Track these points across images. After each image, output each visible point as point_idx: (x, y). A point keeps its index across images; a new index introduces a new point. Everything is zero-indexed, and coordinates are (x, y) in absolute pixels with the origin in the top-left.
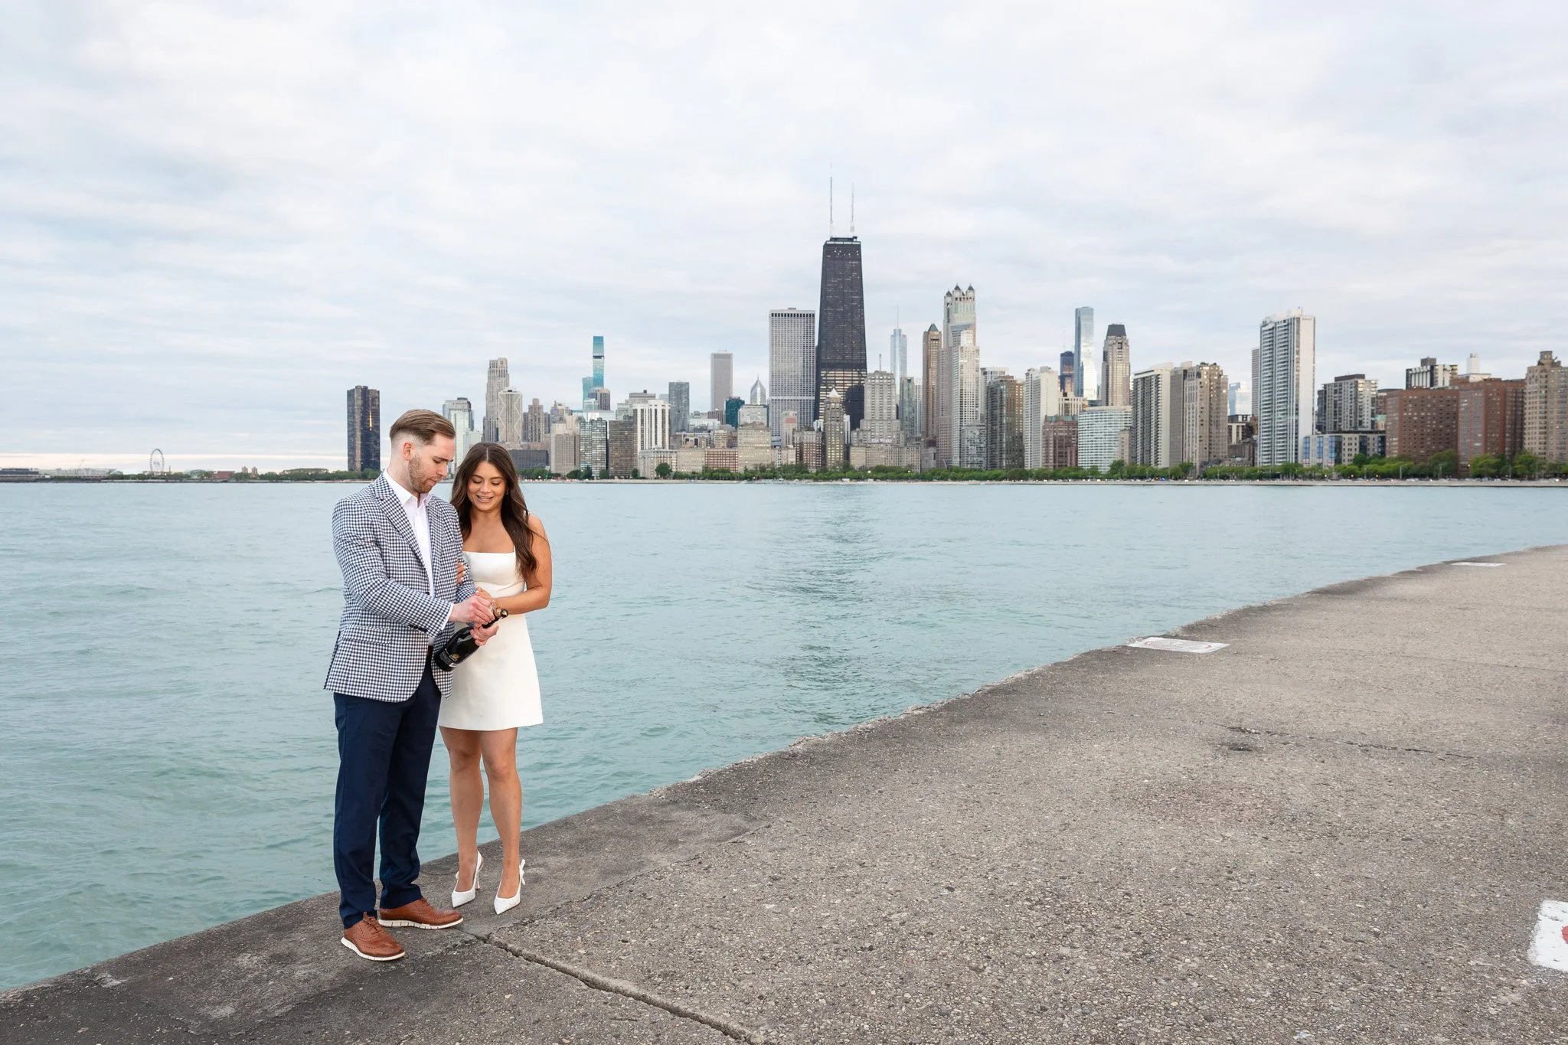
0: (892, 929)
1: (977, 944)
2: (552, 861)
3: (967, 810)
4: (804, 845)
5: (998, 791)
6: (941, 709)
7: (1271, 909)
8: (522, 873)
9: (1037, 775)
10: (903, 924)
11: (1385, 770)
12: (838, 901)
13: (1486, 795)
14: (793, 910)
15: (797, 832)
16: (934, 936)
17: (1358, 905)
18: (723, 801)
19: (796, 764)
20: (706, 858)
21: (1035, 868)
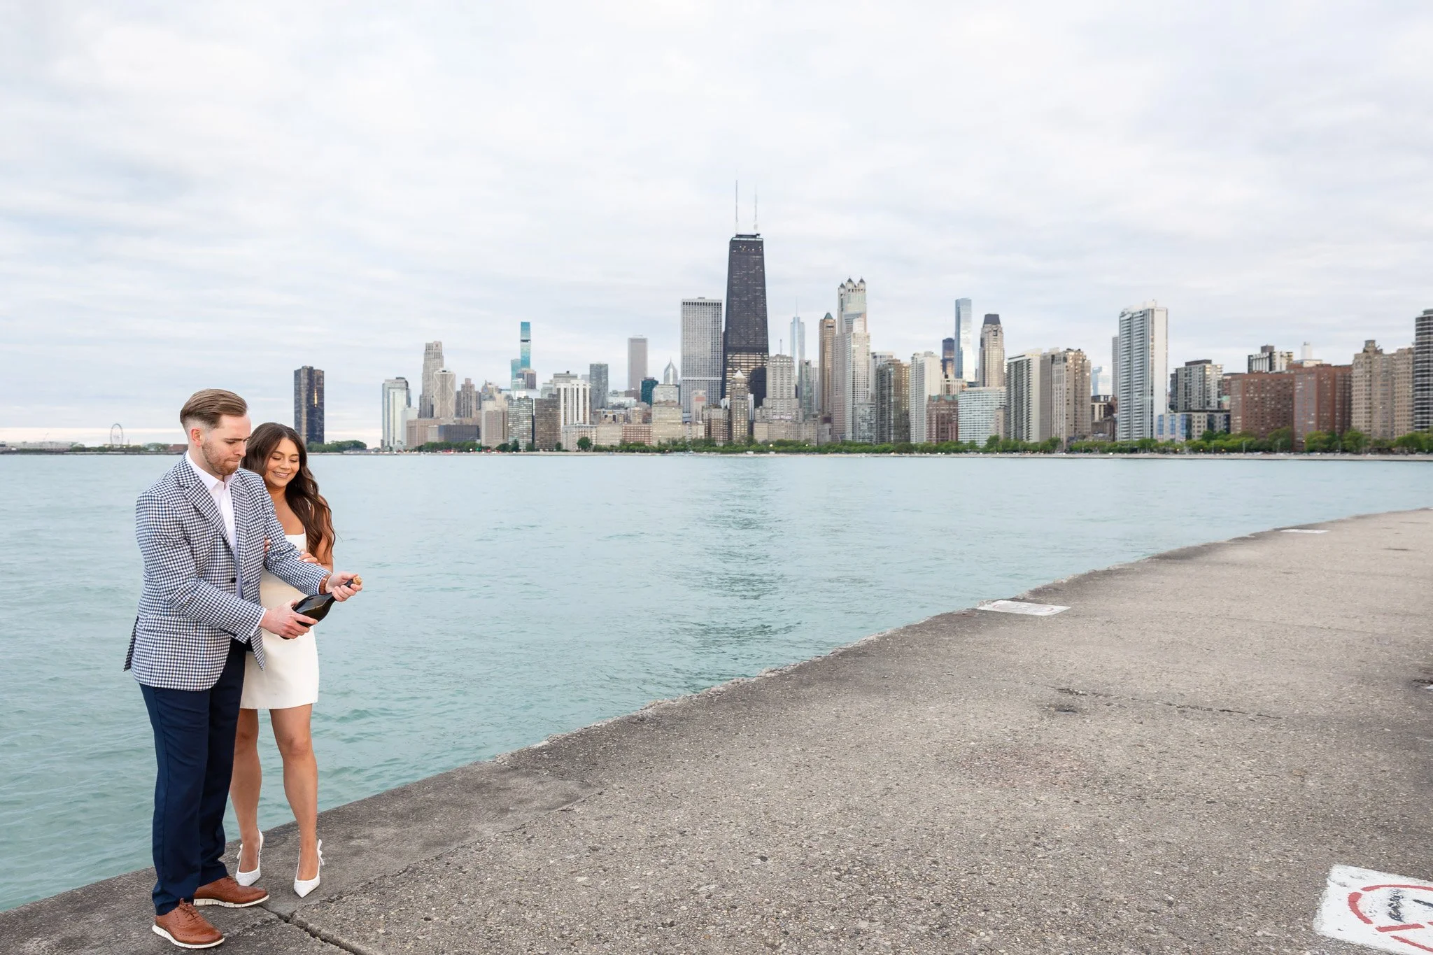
0: (697, 902)
1: (777, 918)
2: (379, 832)
3: (796, 774)
4: (631, 812)
5: (829, 755)
6: (792, 672)
7: (1071, 877)
8: (320, 853)
9: (870, 738)
10: (709, 897)
11: (1198, 730)
12: (650, 873)
13: (1290, 756)
14: (604, 883)
15: (627, 799)
16: (737, 910)
17: (1156, 872)
18: (563, 766)
19: (642, 729)
20: (532, 827)
21: (849, 835)
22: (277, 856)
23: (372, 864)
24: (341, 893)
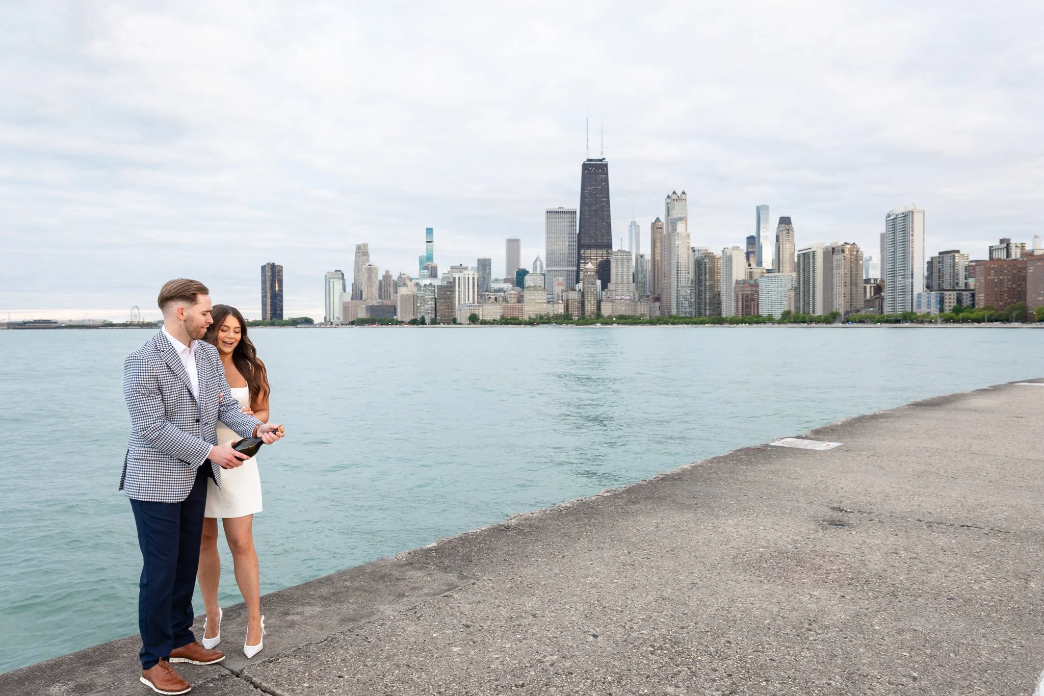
0: (543, 669)
1: (604, 683)
2: (308, 610)
3: (623, 571)
4: (496, 598)
5: (650, 557)
6: (623, 492)
7: (836, 656)
8: (263, 625)
9: (682, 544)
11: (942, 541)
12: (508, 645)
13: (1016, 563)
14: (473, 652)
15: (493, 588)
16: (573, 675)
17: (904, 654)
18: (447, 563)
19: (507, 534)
20: (421, 609)
21: (662, 620)
22: (233, 627)
23: (302, 634)
24: (278, 655)
